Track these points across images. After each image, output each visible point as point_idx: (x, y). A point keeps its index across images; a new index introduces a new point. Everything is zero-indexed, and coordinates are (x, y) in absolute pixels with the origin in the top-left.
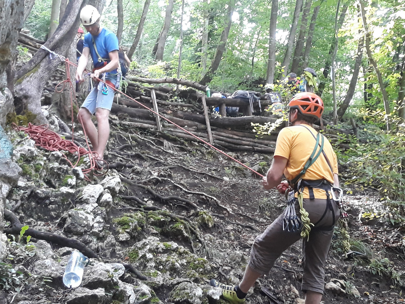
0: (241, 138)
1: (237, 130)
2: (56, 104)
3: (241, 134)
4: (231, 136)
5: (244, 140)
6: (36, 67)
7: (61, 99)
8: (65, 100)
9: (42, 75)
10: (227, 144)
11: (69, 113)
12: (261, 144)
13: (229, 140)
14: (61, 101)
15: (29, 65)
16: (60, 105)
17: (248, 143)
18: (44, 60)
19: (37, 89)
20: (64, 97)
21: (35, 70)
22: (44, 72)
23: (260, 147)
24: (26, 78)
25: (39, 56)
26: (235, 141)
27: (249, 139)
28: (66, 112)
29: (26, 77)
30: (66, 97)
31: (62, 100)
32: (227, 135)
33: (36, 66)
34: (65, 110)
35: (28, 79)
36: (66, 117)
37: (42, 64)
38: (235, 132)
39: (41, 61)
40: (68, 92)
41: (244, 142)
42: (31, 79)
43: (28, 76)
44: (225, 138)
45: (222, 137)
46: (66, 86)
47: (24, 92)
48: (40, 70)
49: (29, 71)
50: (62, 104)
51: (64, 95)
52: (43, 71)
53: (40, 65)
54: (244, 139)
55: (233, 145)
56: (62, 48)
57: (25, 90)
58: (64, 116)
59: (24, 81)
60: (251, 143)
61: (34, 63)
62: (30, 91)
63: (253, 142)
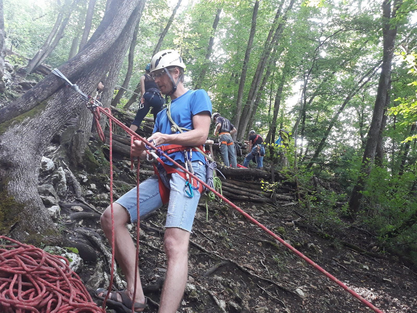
0: (239, 188)
1: (236, 179)
2: (66, 145)
3: (238, 183)
4: (232, 185)
5: (242, 190)
6: (38, 107)
7: (72, 141)
8: (77, 144)
9: (48, 122)
10: (230, 194)
11: (81, 160)
12: (254, 193)
13: (231, 190)
14: (72, 144)
15: (24, 100)
16: (71, 149)
17: (245, 193)
18: (56, 96)
19: (34, 149)
20: (77, 140)
21: (35, 113)
22: (52, 117)
23: (254, 197)
24: (12, 126)
25: (47, 86)
26: (235, 191)
27: (245, 189)
28: (78, 158)
29: (15, 124)
30: (80, 140)
31: (74, 144)
32: (229, 184)
33: (38, 104)
34: (76, 155)
35: (17, 127)
36: (76, 164)
37: (51, 103)
38: (234, 182)
39: (50, 96)
40: (82, 134)
41: (242, 192)
42: (25, 129)
43: (18, 122)
44: (228, 188)
45: (226, 187)
46: (81, 125)
47: (5, 153)
48: (44, 114)
49: (22, 112)
50: (73, 148)
51: (77, 137)
52: (49, 117)
53: (46, 104)
54: (242, 188)
55: (234, 195)
56: (90, 79)
57: (7, 150)
58: (75, 162)
59: (9, 132)
60: (248, 193)
61: (35, 99)
62: (17, 153)
63: (248, 192)
